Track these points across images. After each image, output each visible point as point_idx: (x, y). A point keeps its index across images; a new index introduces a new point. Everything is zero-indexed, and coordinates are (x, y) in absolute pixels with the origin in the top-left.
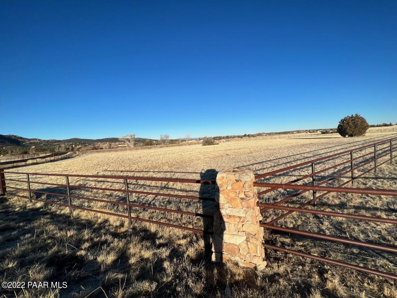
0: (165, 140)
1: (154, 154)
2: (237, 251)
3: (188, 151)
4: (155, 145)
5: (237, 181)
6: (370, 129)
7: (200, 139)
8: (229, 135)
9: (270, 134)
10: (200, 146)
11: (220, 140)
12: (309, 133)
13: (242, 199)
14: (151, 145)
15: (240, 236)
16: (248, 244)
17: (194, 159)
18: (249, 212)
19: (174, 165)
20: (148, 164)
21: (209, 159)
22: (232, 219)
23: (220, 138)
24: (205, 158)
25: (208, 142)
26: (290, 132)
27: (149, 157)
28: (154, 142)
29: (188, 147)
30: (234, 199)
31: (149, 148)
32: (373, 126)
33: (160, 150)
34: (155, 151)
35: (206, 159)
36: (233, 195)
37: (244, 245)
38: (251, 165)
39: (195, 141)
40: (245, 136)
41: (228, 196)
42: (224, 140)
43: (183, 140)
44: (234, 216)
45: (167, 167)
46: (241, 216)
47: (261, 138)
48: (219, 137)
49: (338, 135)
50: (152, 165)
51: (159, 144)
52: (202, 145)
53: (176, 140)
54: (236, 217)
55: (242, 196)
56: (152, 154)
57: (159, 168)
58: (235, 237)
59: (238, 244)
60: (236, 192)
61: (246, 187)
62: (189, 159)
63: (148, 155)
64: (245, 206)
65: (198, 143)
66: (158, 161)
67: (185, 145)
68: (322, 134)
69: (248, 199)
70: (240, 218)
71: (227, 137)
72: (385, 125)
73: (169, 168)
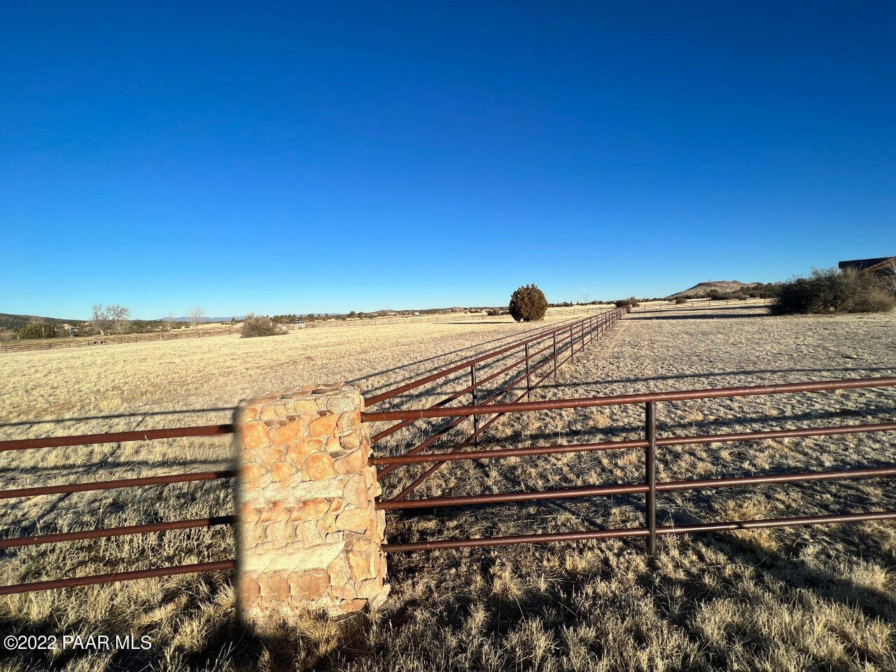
0: (114, 322)
1: (64, 365)
2: (323, 584)
3: (194, 353)
4: (71, 338)
5: (322, 414)
6: (549, 309)
7: (234, 321)
8: (316, 312)
9: (403, 313)
10: (236, 339)
11: (291, 325)
12: (469, 314)
13: (335, 455)
14: (52, 334)
15: (331, 544)
16: (348, 559)
17: (213, 374)
18: (351, 482)
19: (142, 394)
20: (32, 398)
21: (259, 371)
22: (311, 508)
23: (292, 320)
24: (247, 369)
25: (257, 328)
26: (439, 310)
27: (38, 375)
28: (67, 327)
29: (197, 341)
30: (315, 459)
31: (40, 347)
32: (553, 306)
33: (89, 352)
34: (69, 355)
35: (250, 372)
36: (311, 449)
37: (342, 563)
38: (364, 378)
39: (219, 325)
40: (352, 315)
41: (300, 453)
42: (303, 325)
43: (178, 324)
44: (315, 501)
45: (117, 401)
46: (332, 495)
47: (385, 320)
48: (289, 316)
49: (510, 318)
50: (52, 398)
51: (89, 334)
52: (240, 335)
53: (155, 321)
54: (320, 502)
55: (335, 447)
56: (55, 365)
57: (83, 407)
58: (319, 551)
59: (325, 567)
60: (319, 442)
61: (344, 426)
62: (199, 375)
63: (33, 370)
64: (342, 470)
65: (230, 332)
66: (77, 386)
67: (188, 335)
68: (488, 315)
69: (348, 452)
70: (330, 500)
71: (311, 318)
72: (566, 305)
73: (125, 405)
